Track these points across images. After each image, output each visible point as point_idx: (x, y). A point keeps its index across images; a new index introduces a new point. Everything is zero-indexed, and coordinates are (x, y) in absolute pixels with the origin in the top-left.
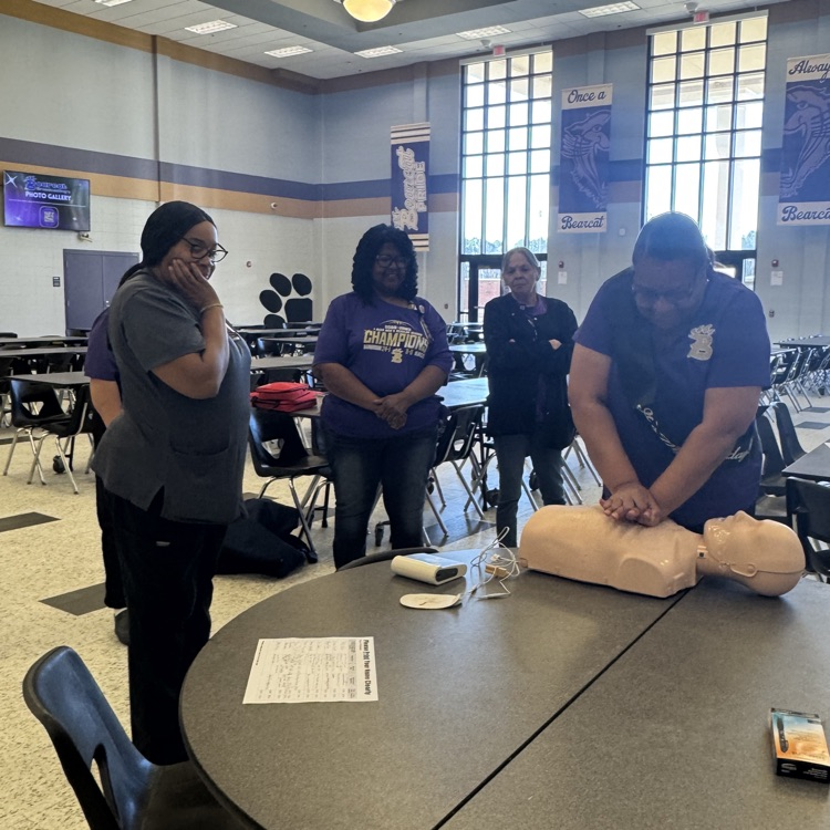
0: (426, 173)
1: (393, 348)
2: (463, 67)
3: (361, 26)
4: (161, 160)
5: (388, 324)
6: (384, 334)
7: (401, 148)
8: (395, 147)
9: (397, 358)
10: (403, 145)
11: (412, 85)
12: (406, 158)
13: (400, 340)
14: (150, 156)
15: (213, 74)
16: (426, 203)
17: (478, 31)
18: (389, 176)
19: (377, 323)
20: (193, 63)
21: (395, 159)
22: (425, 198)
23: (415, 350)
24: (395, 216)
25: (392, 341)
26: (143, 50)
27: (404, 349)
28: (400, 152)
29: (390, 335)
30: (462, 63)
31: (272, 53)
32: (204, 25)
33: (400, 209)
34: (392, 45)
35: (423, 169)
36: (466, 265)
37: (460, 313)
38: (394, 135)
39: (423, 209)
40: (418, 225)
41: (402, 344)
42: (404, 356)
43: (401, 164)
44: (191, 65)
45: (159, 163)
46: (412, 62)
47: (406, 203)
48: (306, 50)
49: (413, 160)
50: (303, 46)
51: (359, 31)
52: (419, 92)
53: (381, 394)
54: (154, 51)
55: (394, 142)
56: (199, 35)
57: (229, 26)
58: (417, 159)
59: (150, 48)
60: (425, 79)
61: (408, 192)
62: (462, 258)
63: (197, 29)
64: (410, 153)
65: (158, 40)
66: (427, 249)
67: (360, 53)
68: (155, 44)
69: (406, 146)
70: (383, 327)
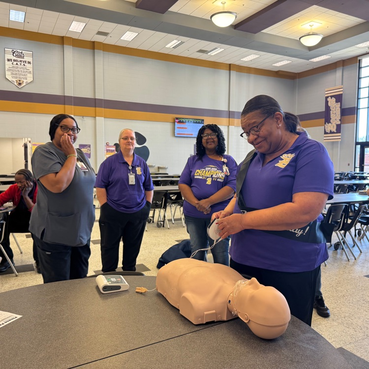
0: (341, 107)
1: (207, 177)
2: (360, 60)
3: (310, 49)
4: (230, 110)
5: (207, 167)
6: (205, 171)
7: (330, 97)
8: (327, 98)
9: (209, 182)
10: (330, 96)
11: (336, 71)
12: (332, 102)
13: (211, 174)
14: (227, 109)
15: (252, 76)
16: (340, 120)
17: (365, 43)
18: (324, 110)
19: (202, 167)
20: (244, 72)
21: (327, 102)
22: (340, 118)
23: (217, 178)
24: (326, 126)
25: (208, 175)
26: (226, 70)
27: (212, 178)
28: (329, 99)
29: (207, 172)
30: (359, 58)
31: (275, 65)
32: (248, 57)
33: (328, 123)
34: (325, 55)
35: (339, 106)
36: (359, 147)
37: (355, 168)
38: (326, 93)
39: (339, 123)
40: (336, 130)
41: (212, 175)
42: (212, 181)
43: (329, 104)
44: (243, 74)
45: (229, 111)
46: (336, 61)
47: (331, 121)
48: (289, 62)
49: (335, 102)
50: (288, 60)
51: (310, 51)
52: (339, 73)
53: (199, 199)
54: (230, 70)
55: (327, 95)
56: (247, 62)
57: (257, 56)
58: (337, 102)
59: (228, 68)
60: (342, 67)
61: (332, 116)
62: (357, 143)
63: (245, 59)
64: (334, 99)
65: (231, 66)
66: (340, 140)
67: (312, 60)
68: (230, 67)
69: (332, 97)
70: (205, 168)
